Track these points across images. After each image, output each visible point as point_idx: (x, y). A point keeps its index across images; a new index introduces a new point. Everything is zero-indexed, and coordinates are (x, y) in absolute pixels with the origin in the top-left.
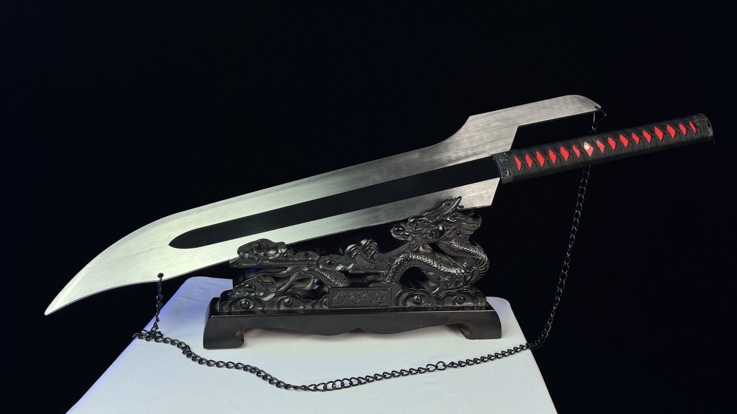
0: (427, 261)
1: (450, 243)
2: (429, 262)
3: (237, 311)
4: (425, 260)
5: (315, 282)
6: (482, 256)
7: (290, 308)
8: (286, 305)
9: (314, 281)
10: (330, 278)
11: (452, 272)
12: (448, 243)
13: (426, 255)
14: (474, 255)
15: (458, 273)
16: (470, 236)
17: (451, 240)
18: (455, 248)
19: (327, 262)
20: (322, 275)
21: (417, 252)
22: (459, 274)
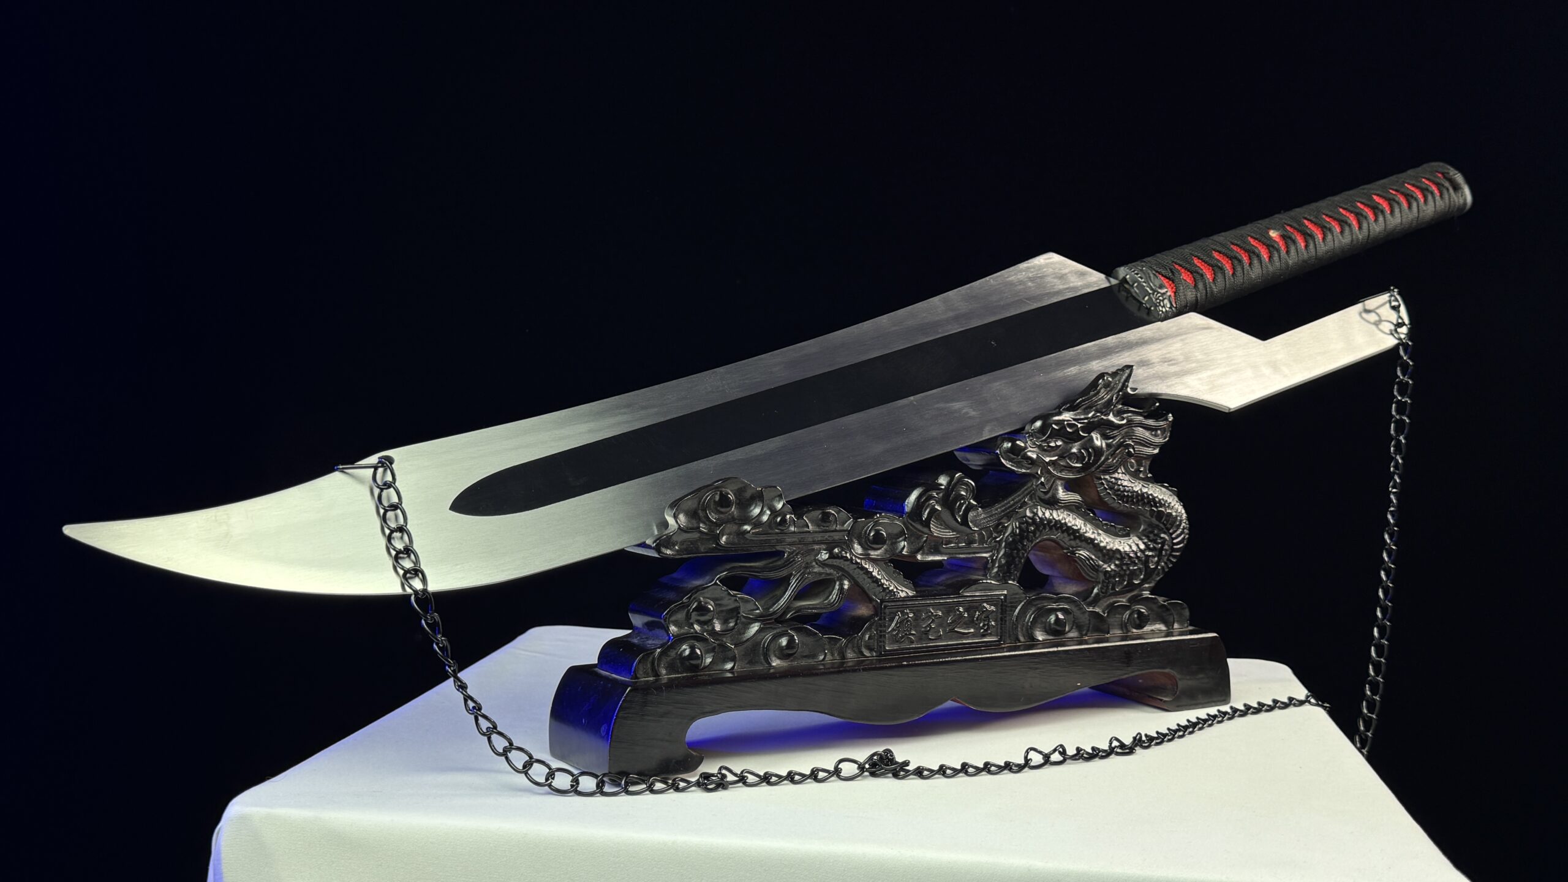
0: (1073, 523)
1: (1115, 478)
2: (1077, 526)
3: (672, 676)
4: (1069, 521)
5: (846, 587)
6: (1176, 506)
7: (792, 661)
8: (784, 654)
9: (842, 585)
10: (878, 574)
11: (1122, 550)
12: (1111, 478)
13: (1070, 507)
14: (1162, 505)
15: (1133, 551)
16: (1151, 459)
17: (1116, 471)
18: (1125, 491)
19: (872, 534)
20: (863, 568)
21: (1053, 503)
22: (1136, 553)
